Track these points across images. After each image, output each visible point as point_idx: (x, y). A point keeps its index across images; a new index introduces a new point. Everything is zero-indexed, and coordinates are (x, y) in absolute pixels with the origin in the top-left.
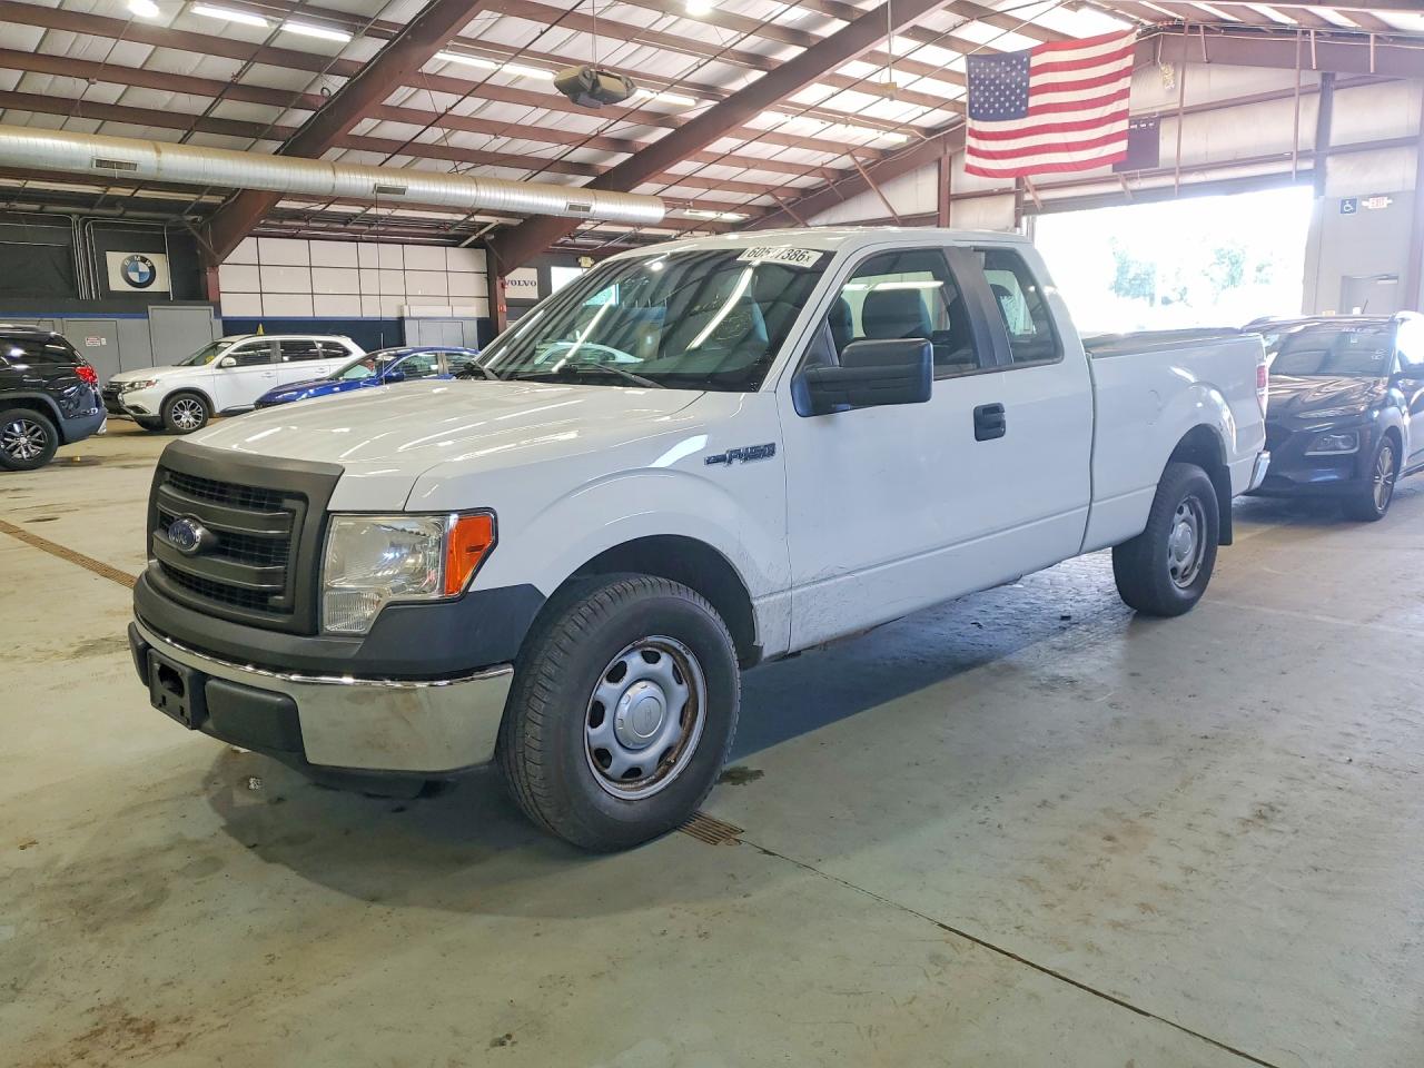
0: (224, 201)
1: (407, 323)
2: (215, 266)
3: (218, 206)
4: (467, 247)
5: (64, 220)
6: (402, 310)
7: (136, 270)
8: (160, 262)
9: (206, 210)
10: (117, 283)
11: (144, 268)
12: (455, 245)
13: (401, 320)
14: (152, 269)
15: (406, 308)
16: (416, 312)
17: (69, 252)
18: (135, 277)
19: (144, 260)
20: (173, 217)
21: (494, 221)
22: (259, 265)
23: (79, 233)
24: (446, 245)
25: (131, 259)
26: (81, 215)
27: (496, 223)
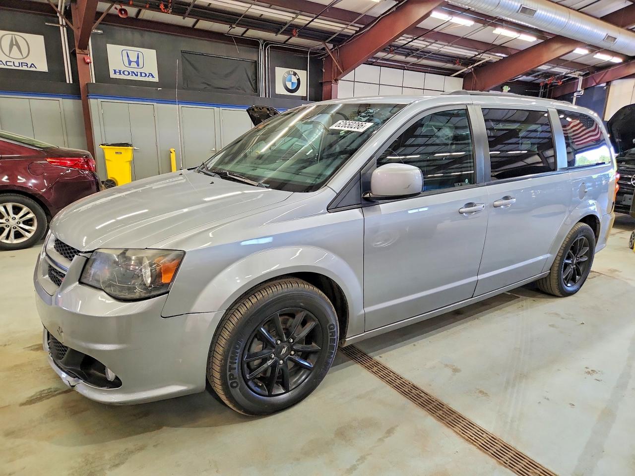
0: (357, 32)
2: (336, 80)
3: (349, 37)
4: (455, 76)
5: (254, 43)
7: (290, 81)
8: (303, 75)
9: (340, 40)
10: (280, 90)
11: (294, 80)
12: (449, 75)
14: (298, 80)
17: (256, 64)
18: (290, 87)
19: (295, 74)
20: (317, 44)
21: (488, 57)
23: (262, 54)
24: (446, 75)
25: (289, 73)
26: (264, 41)
27: (487, 59)
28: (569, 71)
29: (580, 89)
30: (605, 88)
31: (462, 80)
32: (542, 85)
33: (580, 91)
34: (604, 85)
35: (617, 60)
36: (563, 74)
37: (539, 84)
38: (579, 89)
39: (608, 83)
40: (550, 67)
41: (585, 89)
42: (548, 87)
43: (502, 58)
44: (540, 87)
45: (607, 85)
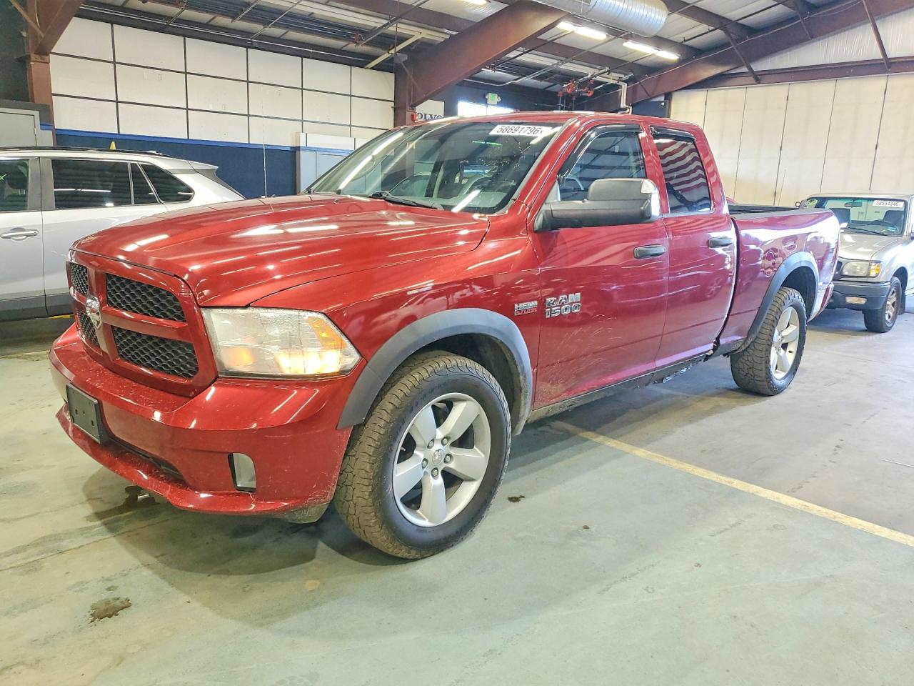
1: (303, 155)
2: (44, 56)
4: (373, 68)
6: (298, 139)
12: (361, 65)
13: (295, 151)
15: (303, 136)
16: (315, 141)
21: (416, 33)
22: (114, 63)
24: (351, 64)
27: (417, 37)
28: (597, 72)
29: (625, 105)
30: (663, 104)
31: (391, 77)
32: (560, 95)
33: (625, 109)
34: (662, 98)
35: (670, 56)
36: (589, 76)
37: (557, 93)
38: (623, 105)
39: (668, 96)
40: (556, 62)
41: (632, 106)
42: (574, 99)
43: (448, 37)
44: (558, 98)
45: (665, 99)
